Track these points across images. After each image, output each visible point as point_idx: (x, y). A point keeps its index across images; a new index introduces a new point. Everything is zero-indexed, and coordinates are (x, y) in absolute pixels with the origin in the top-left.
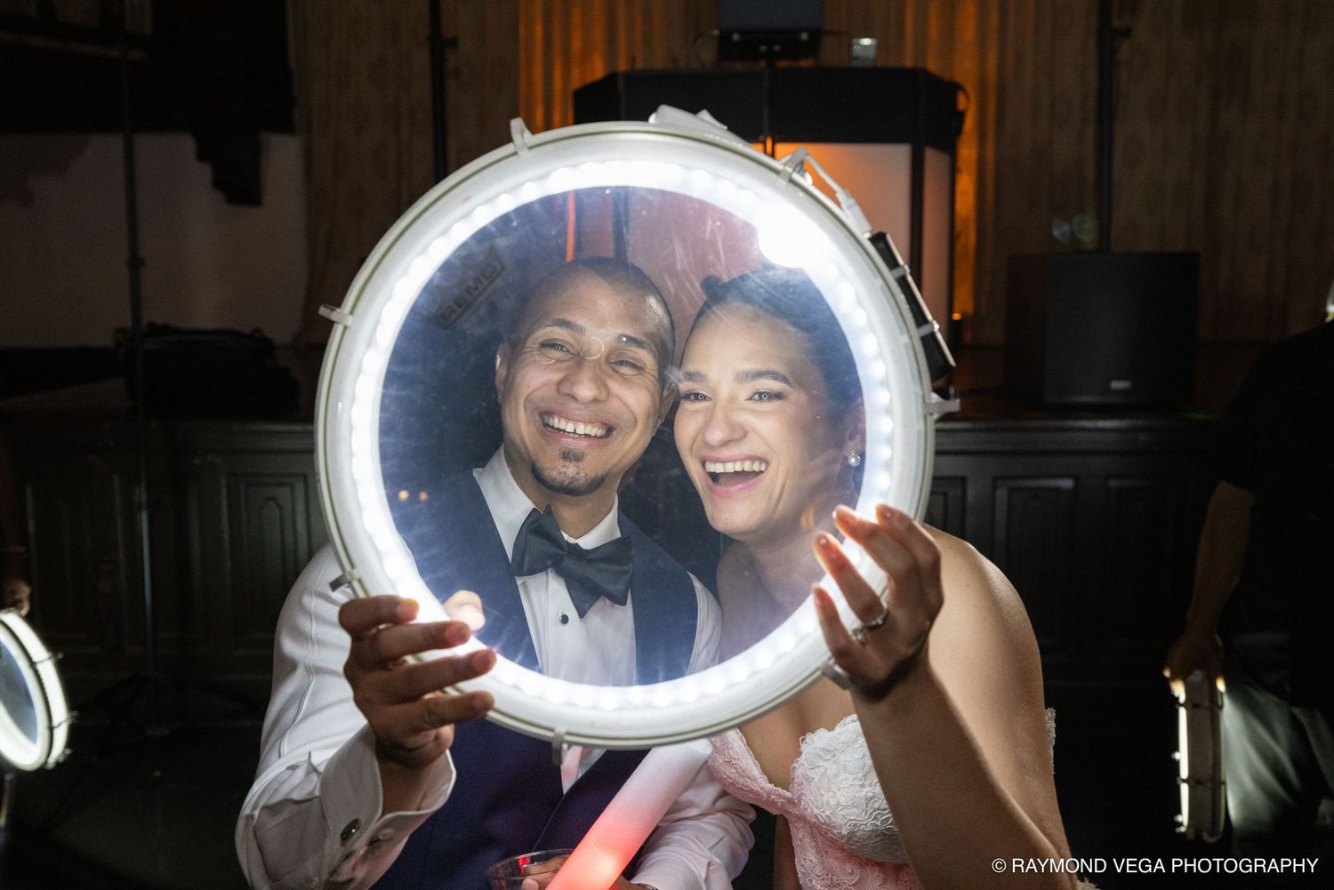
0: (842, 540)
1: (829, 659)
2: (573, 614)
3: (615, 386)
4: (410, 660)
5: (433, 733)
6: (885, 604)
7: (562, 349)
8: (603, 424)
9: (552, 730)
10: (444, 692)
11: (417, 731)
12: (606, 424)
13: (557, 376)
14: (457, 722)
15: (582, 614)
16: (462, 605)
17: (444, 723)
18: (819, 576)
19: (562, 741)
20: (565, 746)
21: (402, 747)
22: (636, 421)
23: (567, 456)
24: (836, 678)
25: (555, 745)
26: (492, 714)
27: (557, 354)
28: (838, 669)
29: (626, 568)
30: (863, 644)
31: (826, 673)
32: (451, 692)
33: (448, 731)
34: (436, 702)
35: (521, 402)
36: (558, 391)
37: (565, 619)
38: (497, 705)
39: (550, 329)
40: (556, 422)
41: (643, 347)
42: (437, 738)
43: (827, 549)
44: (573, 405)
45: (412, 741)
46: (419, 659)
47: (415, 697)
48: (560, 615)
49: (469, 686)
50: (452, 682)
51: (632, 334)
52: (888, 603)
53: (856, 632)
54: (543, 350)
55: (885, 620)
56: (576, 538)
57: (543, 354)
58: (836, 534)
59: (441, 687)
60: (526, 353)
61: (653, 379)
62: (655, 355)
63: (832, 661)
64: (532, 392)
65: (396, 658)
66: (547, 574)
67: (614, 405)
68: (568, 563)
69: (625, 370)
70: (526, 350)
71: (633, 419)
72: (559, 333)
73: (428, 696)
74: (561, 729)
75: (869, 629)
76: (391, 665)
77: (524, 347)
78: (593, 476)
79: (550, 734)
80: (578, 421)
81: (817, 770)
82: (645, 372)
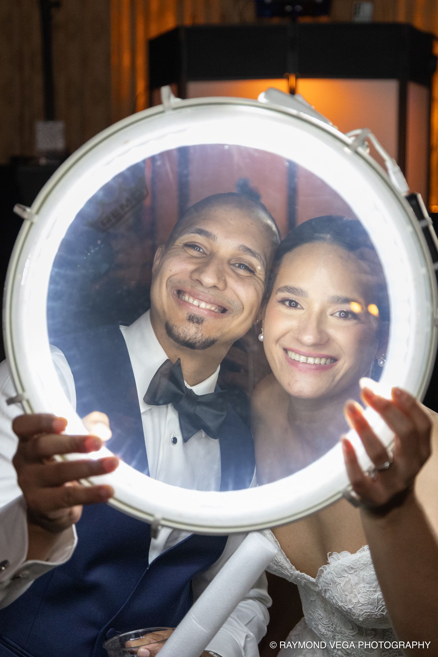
0: (364, 407)
1: (348, 486)
2: (180, 439)
3: (232, 282)
4: (58, 459)
5: (67, 510)
6: (391, 454)
7: (199, 251)
8: (219, 306)
9: (151, 515)
10: (80, 483)
11: (58, 507)
12: (221, 307)
13: (191, 267)
14: (85, 504)
15: (185, 440)
16: (96, 422)
17: (77, 503)
18: (346, 429)
19: (159, 524)
20: (160, 528)
21: (46, 518)
22: (243, 308)
23: (192, 319)
24: (352, 500)
25: (153, 527)
26: (112, 501)
27: (195, 253)
28: (354, 494)
29: (222, 413)
30: (373, 480)
31: (346, 496)
32: (85, 483)
33: (78, 510)
34: (74, 489)
35: (165, 281)
36: (191, 277)
37: (175, 441)
38: (117, 494)
39: (193, 235)
40: (186, 298)
41: (255, 257)
42: (71, 514)
43: (354, 413)
44: (200, 288)
45: (53, 515)
46: (64, 458)
47: (59, 484)
48: (172, 437)
49: (98, 480)
50: (86, 476)
51: (249, 246)
52: (393, 453)
53: (369, 472)
54: (185, 248)
55: (391, 465)
56: (191, 386)
57: (185, 250)
58: (361, 403)
59: (77, 479)
60: (174, 248)
61: (260, 282)
62: (263, 264)
63: (350, 488)
64: (173, 275)
65: (49, 457)
66: (167, 407)
67: (228, 293)
68: (184, 403)
69: (242, 272)
70: (175, 247)
71: (242, 307)
72: (199, 239)
73: (68, 485)
74: (158, 516)
75: (379, 470)
76: (45, 461)
77: (173, 245)
78: (207, 336)
79: (150, 519)
80: (202, 300)
81: (342, 579)
82: (255, 275)
